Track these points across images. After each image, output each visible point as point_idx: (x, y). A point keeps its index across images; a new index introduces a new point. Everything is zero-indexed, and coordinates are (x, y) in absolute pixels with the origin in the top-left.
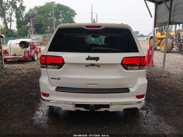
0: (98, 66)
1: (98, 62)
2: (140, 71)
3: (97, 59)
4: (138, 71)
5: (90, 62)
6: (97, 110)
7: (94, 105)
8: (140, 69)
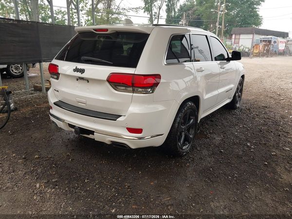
0: (88, 80)
1: (83, 75)
2: (134, 94)
3: (82, 71)
4: (132, 94)
5: (79, 74)
6: (84, 134)
7: (79, 127)
8: (133, 92)
